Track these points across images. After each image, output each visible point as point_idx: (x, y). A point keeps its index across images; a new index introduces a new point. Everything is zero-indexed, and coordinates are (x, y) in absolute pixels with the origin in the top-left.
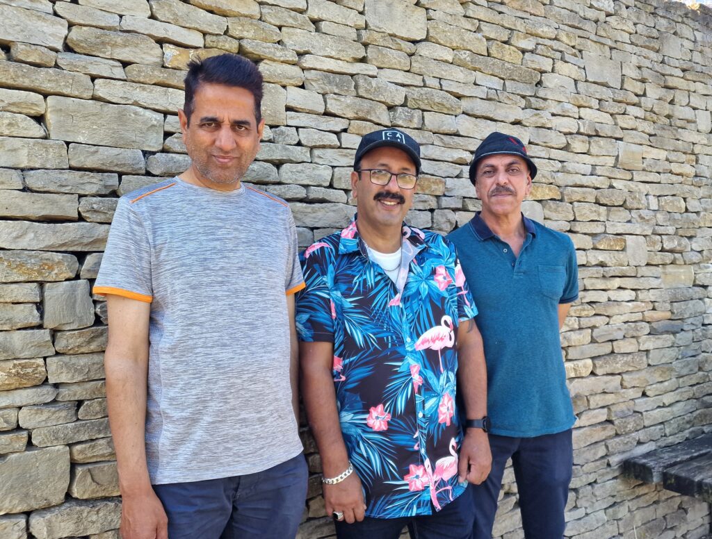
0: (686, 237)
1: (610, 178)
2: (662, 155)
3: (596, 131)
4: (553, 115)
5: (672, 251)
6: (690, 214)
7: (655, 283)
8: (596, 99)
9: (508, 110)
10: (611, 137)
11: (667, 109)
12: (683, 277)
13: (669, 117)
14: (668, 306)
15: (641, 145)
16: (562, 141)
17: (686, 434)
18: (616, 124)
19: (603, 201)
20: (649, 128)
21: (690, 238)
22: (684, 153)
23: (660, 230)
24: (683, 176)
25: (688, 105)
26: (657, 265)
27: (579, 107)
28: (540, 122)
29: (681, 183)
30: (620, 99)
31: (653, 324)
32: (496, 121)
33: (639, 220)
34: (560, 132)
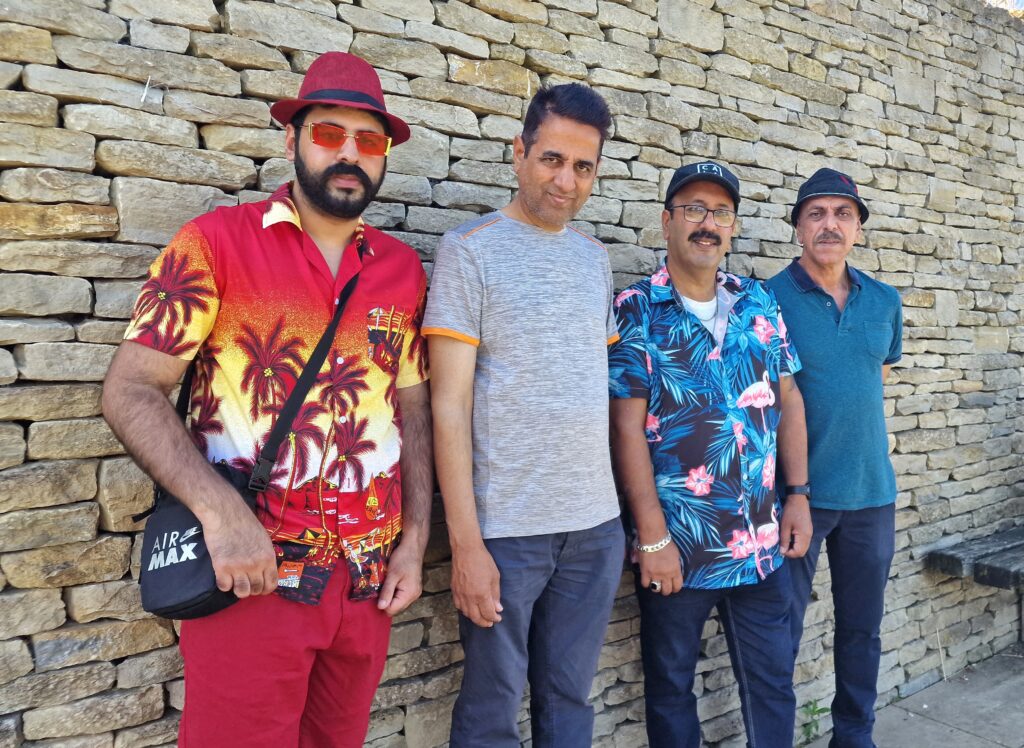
0: (1002, 293)
1: (919, 221)
2: (978, 194)
3: (906, 164)
4: (859, 144)
5: (985, 310)
6: (1006, 266)
7: (966, 347)
8: (907, 125)
9: (809, 138)
10: (921, 172)
11: (983, 139)
12: (997, 341)
13: (986, 148)
14: (979, 374)
15: (954, 181)
16: (869, 175)
17: (996, 525)
18: (928, 156)
19: (911, 248)
20: (963, 161)
21: (1006, 295)
22: (1002, 193)
23: (974, 284)
24: (999, 220)
25: (1007, 134)
26: (969, 326)
27: (887, 134)
28: (845, 152)
29: (997, 229)
30: (932, 125)
31: (963, 396)
32: (796, 149)
33: (950, 272)
34: (867, 165)
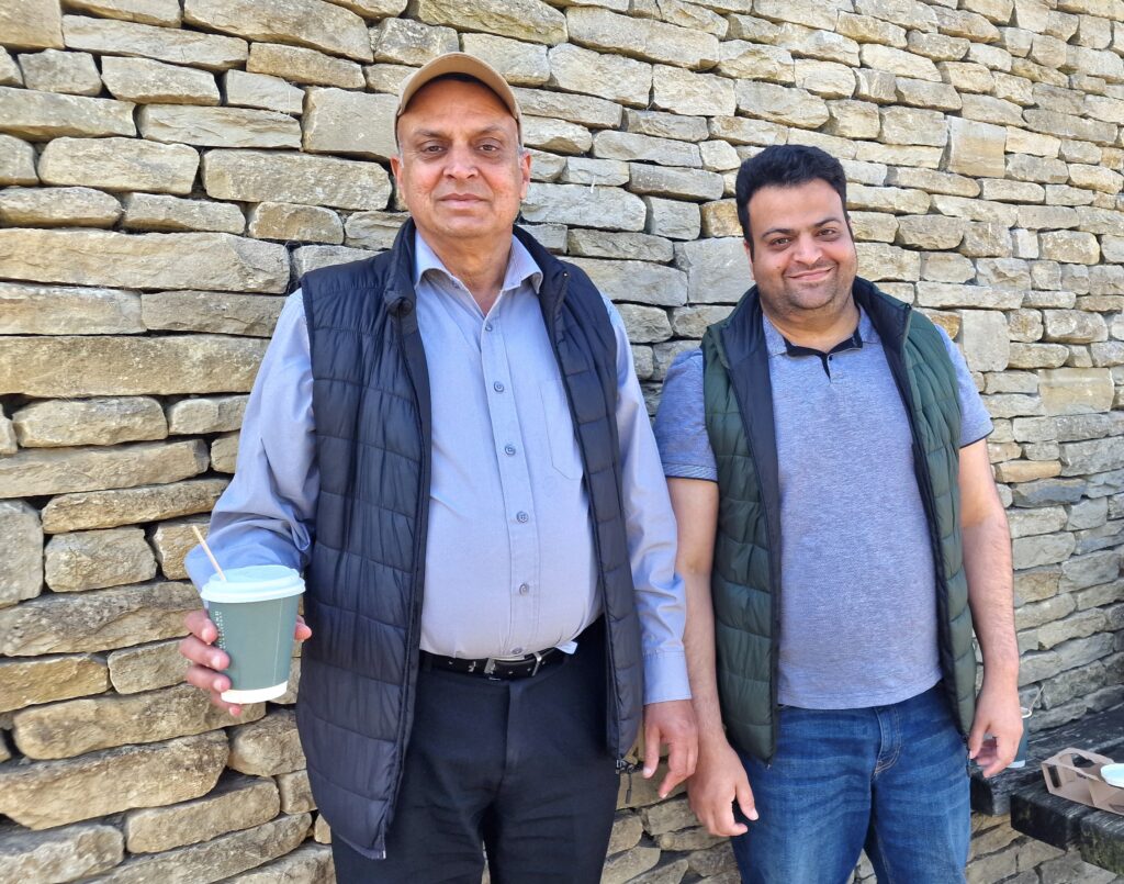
0: (1099, 312)
1: (930, 193)
2: (1051, 147)
3: (897, 92)
4: (796, 56)
5: (1065, 341)
6: (1109, 267)
7: (1024, 405)
8: (901, 26)
9: (683, 41)
10: (934, 108)
11: (1064, 52)
12: (1090, 393)
13: (1067, 70)
14: (1054, 451)
15: (1003, 125)
16: (819, 111)
17: (1089, 702)
18: (946, 81)
19: (910, 239)
20: (1021, 91)
21: (1108, 314)
22: (1099, 144)
23: (1041, 299)
24: (1094, 191)
25: (1110, 47)
26: (1033, 370)
27: (861, 42)
28: (765, 68)
29: (1090, 205)
30: (954, 28)
31: (1020, 488)
32: (653, 62)
33: (994, 279)
34: (812, 93)
